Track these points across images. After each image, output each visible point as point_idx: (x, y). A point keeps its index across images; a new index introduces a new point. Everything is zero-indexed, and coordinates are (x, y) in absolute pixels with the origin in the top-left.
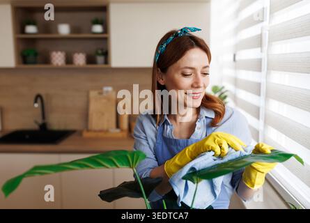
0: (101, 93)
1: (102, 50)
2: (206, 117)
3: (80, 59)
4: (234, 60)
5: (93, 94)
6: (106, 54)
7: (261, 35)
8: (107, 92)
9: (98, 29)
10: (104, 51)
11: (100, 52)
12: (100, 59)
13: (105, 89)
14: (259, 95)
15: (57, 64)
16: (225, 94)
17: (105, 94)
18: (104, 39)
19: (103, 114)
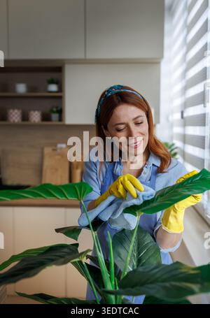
0: (54, 150)
1: (57, 108)
2: (153, 165)
3: (36, 117)
4: (182, 117)
5: (47, 150)
6: (60, 112)
7: (204, 91)
8: (61, 148)
9: (53, 88)
10: (59, 109)
11: (55, 109)
12: (55, 116)
13: (59, 146)
14: (204, 148)
15: (14, 121)
16: (175, 151)
17: (58, 151)
18: (59, 98)
19: (57, 170)
